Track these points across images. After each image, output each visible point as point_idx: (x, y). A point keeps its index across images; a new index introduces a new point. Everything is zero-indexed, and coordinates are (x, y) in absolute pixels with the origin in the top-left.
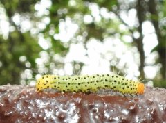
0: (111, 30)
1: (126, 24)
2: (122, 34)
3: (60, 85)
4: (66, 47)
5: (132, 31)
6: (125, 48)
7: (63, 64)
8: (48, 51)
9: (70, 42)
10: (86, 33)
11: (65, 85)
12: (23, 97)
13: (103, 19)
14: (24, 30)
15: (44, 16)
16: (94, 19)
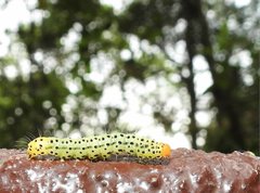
0: (154, 67)
1: (173, 61)
2: (168, 72)
3: (58, 151)
4: (98, 90)
5: (180, 69)
6: (172, 89)
7: (96, 111)
8: (77, 95)
9: (104, 84)
10: (123, 72)
11: (65, 151)
12: (10, 167)
13: (144, 54)
14: (47, 70)
15: (72, 52)
16: (133, 53)
